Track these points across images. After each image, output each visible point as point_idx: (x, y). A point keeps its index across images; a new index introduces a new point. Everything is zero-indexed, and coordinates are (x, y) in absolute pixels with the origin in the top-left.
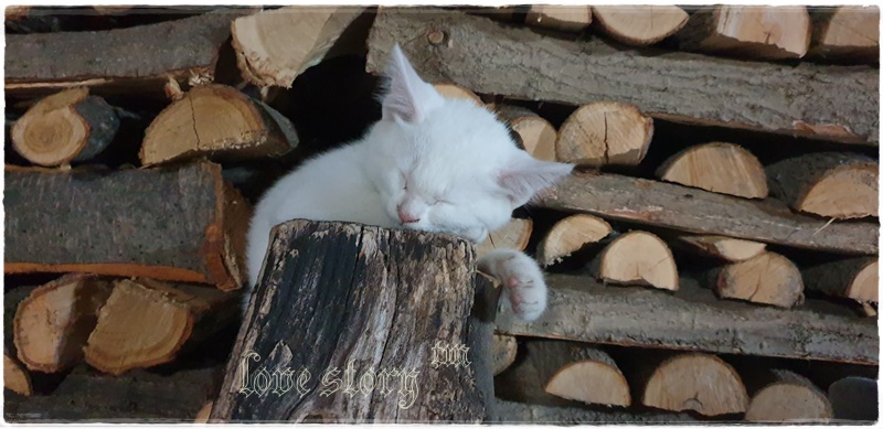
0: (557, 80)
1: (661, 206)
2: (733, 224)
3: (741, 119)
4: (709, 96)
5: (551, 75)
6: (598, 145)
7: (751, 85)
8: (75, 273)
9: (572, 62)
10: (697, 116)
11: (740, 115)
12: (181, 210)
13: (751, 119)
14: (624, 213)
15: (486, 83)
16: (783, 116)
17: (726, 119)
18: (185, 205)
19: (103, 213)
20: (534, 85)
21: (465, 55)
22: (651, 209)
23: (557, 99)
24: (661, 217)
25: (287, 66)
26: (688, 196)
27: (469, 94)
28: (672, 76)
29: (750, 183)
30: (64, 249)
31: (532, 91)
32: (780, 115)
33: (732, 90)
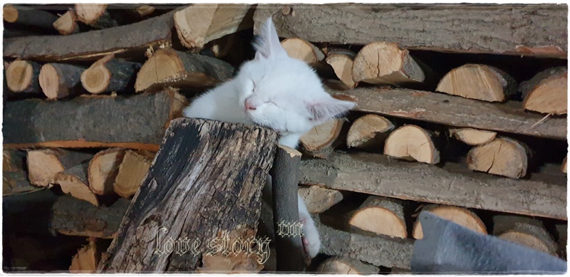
0: (357, 30)
1: (424, 108)
2: (475, 119)
3: (477, 47)
4: (454, 33)
5: (353, 28)
6: (373, 70)
7: (485, 22)
8: (116, 147)
9: (366, 18)
10: (446, 47)
11: (476, 44)
12: (155, 115)
13: (484, 46)
14: (400, 113)
15: (315, 35)
16: (508, 43)
17: (466, 48)
18: (157, 112)
19: (124, 117)
20: (343, 34)
21: (302, 20)
22: (417, 110)
23: (357, 42)
24: (424, 115)
25: (199, 35)
26: (446, 101)
27: (306, 43)
28: (431, 21)
29: (491, 91)
30: (110, 136)
31: (342, 38)
32: (506, 42)
33: (471, 27)
